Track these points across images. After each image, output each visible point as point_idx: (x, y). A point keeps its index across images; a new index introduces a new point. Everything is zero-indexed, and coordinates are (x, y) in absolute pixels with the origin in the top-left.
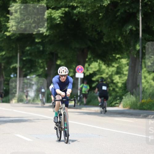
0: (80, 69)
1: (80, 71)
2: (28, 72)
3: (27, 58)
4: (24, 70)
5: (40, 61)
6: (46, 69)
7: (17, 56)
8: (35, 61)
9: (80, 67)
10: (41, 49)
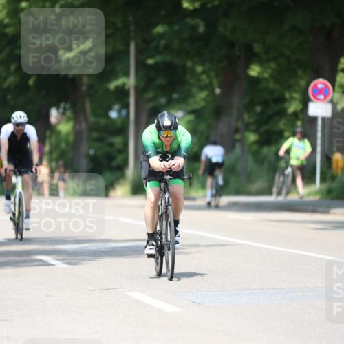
0: (320, 91)
1: (321, 97)
2: (163, 100)
3: (159, 58)
4: (150, 95)
5: (199, 69)
6: (218, 91)
7: (127, 52)
8: (184, 67)
9: (321, 83)
10: (201, 29)
